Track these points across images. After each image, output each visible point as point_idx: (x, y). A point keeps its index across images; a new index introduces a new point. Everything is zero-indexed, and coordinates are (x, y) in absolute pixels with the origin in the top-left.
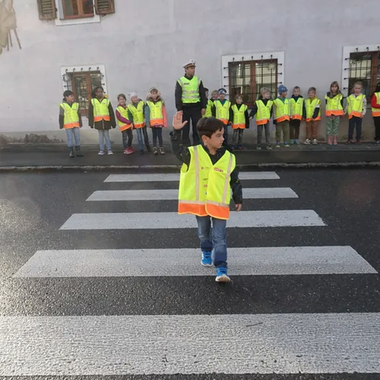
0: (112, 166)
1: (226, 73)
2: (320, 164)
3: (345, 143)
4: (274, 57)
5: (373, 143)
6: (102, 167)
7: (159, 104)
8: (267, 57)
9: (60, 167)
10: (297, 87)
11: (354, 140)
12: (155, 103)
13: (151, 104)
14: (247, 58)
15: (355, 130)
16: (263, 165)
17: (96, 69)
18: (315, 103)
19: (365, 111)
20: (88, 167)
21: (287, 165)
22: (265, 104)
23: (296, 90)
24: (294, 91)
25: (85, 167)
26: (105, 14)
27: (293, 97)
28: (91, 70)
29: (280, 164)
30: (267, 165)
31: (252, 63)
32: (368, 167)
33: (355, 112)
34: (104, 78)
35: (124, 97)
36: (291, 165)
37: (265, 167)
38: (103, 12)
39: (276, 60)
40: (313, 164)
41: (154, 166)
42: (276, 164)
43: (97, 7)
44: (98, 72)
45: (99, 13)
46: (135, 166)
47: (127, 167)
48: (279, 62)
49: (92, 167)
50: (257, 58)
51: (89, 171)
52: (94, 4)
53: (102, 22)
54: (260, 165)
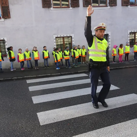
0: (25, 77)
1: (55, 41)
4: (71, 36)
6: (21, 77)
7: (37, 52)
8: (68, 36)
9: (3, 79)
12: (36, 52)
13: (34, 52)
14: (62, 36)
18: (85, 50)
20: (16, 78)
23: (79, 46)
25: (14, 78)
26: (6, 19)
27: (78, 48)
29: (85, 71)
30: (81, 71)
31: (63, 38)
34: (7, 42)
35: (21, 50)
37: (80, 72)
38: (5, 18)
39: (71, 37)
41: (42, 75)
42: (83, 71)
43: (3, 15)
44: (4, 40)
45: (3, 17)
46: (35, 76)
47: (32, 76)
48: (72, 37)
49: (17, 78)
50: (65, 36)
51: (16, 79)
52: (1, 14)
53: (5, 21)
54: (78, 72)
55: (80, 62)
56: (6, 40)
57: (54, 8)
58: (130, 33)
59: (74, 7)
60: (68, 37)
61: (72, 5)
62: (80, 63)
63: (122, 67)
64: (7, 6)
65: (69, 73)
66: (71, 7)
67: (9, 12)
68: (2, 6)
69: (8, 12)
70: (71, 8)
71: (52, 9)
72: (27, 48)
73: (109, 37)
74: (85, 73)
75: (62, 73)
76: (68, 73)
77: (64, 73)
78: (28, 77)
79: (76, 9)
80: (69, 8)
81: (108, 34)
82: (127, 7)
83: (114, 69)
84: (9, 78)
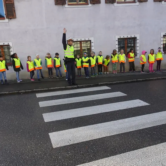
0: (34, 90)
2: (121, 81)
3: (119, 73)
4: (90, 40)
5: (129, 72)
6: (30, 91)
8: (87, 39)
9: (8, 92)
10: (101, 52)
11: (122, 71)
14: (79, 40)
15: (122, 67)
16: (100, 83)
17: (7, 44)
19: (125, 61)
20: (23, 91)
21: (109, 83)
22: (93, 59)
24: (99, 53)
25: (21, 91)
26: (11, 19)
27: (99, 55)
28: (4, 44)
29: (107, 83)
30: (102, 83)
31: (81, 42)
32: (137, 81)
33: (122, 61)
34: (12, 48)
36: (111, 83)
38: (10, 17)
39: (90, 41)
40: (119, 82)
41: (55, 88)
42: (105, 83)
43: (7, 15)
44: (8, 45)
45: (8, 17)
46: (46, 89)
47: (42, 89)
48: (92, 42)
49: (25, 91)
50: (83, 39)
51: (24, 93)
52: (5, 13)
53: (9, 22)
54: (99, 84)
55: (101, 71)
56: (11, 45)
57: (69, 5)
58: (164, 35)
59: (94, 4)
60: (87, 41)
61: (92, 1)
62: (101, 74)
63: (153, 78)
64: (11, 3)
65: (88, 85)
66: (90, 3)
67: (15, 11)
68: (6, 4)
69: (13, 10)
70: (90, 5)
71: (66, 6)
72: (37, 55)
73: (138, 41)
74: (107, 86)
75: (79, 86)
76: (86, 85)
77: (81, 86)
78: (38, 91)
79: (96, 6)
80: (88, 4)
81: (136, 38)
82: (161, 3)
83: (143, 81)
84: (16, 92)
